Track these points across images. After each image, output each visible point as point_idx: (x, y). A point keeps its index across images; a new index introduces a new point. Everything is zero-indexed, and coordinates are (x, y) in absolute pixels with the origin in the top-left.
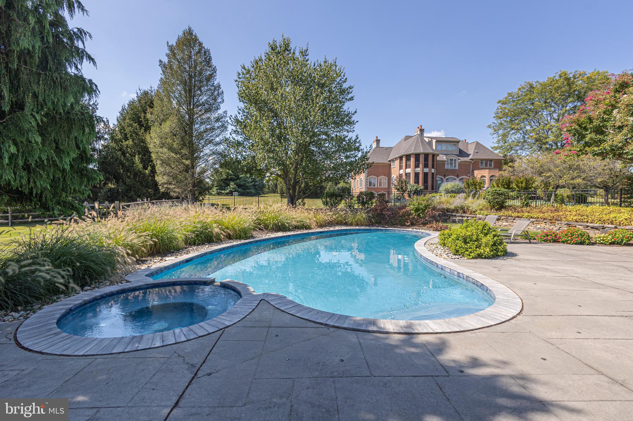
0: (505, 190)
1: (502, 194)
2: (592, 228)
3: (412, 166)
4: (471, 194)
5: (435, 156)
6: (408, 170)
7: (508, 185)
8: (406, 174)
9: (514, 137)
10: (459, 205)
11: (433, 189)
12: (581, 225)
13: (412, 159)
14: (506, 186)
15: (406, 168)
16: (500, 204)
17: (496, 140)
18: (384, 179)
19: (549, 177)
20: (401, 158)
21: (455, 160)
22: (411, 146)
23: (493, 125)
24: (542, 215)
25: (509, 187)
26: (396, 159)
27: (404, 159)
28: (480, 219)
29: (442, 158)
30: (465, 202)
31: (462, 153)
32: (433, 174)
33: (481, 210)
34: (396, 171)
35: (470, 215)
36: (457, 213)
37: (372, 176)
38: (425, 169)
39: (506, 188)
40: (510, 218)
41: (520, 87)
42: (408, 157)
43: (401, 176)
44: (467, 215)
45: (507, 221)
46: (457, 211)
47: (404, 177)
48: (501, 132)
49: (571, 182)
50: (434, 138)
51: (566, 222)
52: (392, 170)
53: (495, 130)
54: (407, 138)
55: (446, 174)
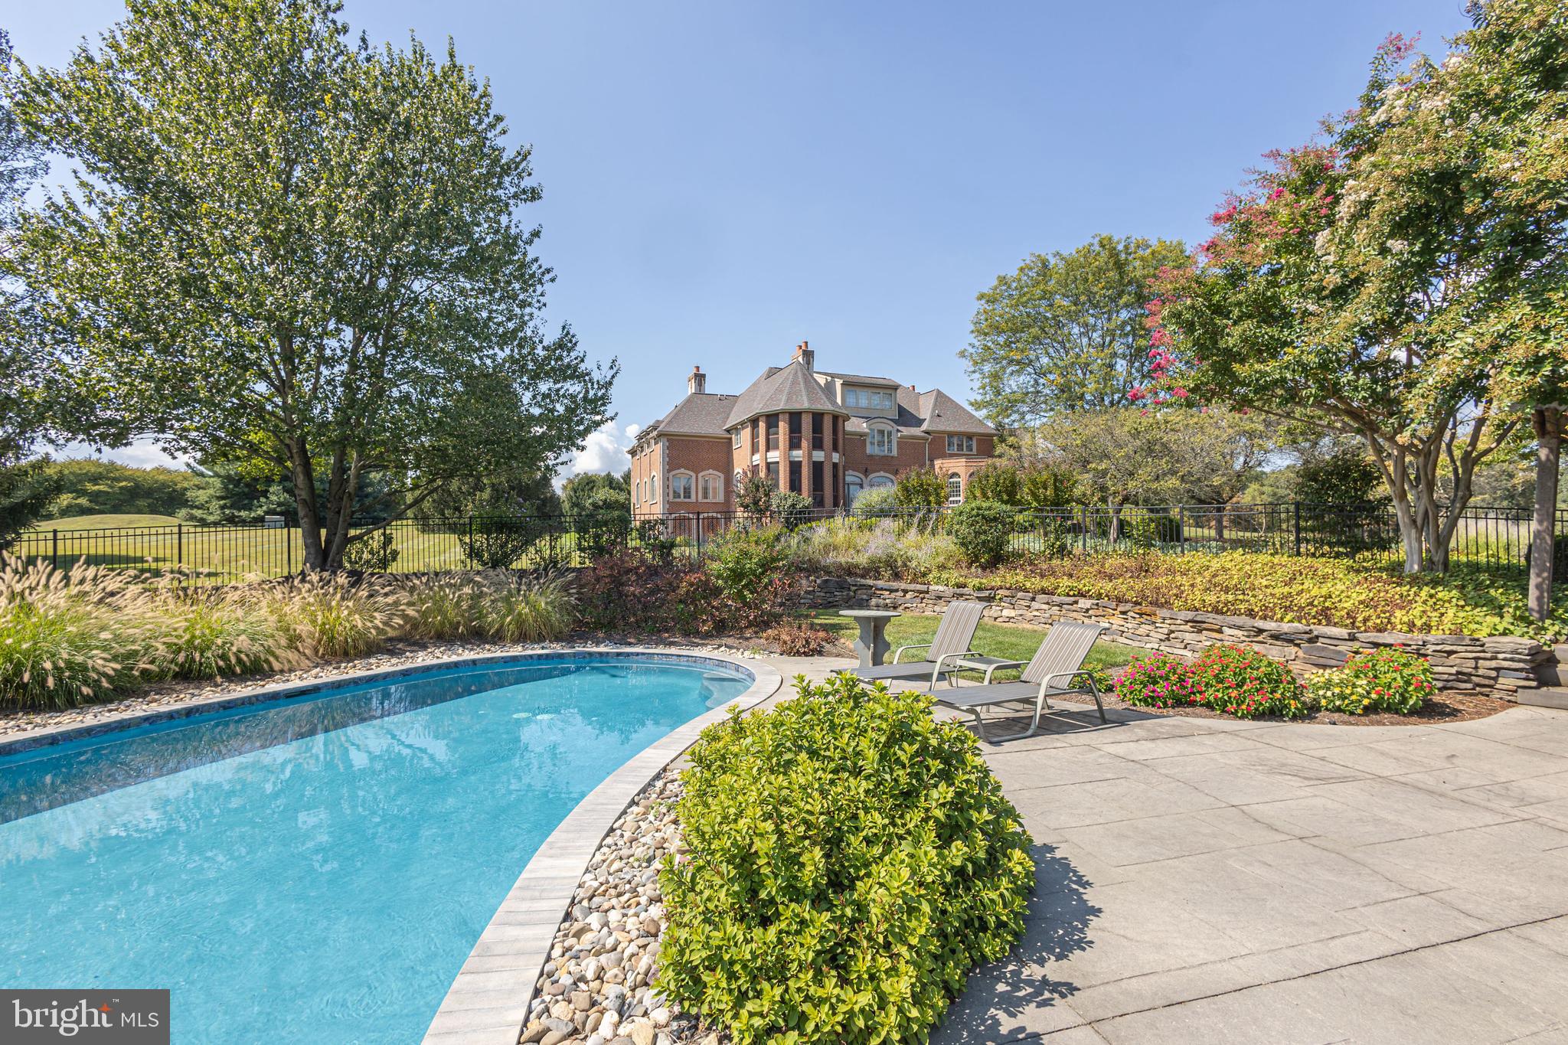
0: (1004, 507)
1: (995, 519)
2: (1276, 637)
3: (781, 444)
4: (916, 520)
5: (840, 421)
6: (774, 456)
7: (1009, 492)
8: (768, 465)
9: (1015, 383)
10: (880, 553)
11: (836, 504)
12: (1239, 628)
13: (783, 427)
14: (1005, 497)
15: (768, 449)
16: (991, 550)
17: (977, 384)
18: (714, 480)
19: (1104, 473)
20: (754, 422)
21: (890, 434)
22: (779, 390)
23: (971, 350)
24: (1109, 586)
25: (1012, 501)
26: (742, 423)
27: (762, 425)
28: (940, 598)
29: (856, 425)
30: (899, 546)
31: (905, 417)
32: (835, 465)
33: (942, 567)
34: (744, 458)
35: (912, 586)
36: (876, 579)
37: (682, 470)
38: (815, 453)
39: (1006, 503)
40: (1020, 594)
41: (1022, 264)
42: (772, 419)
43: (755, 469)
44: (903, 585)
45: (1013, 606)
46: (877, 571)
47: (762, 474)
48: (987, 368)
49: (1155, 485)
50: (839, 376)
51: (1190, 615)
52: (735, 454)
53: (976, 363)
54: (773, 372)
55: (869, 467)
